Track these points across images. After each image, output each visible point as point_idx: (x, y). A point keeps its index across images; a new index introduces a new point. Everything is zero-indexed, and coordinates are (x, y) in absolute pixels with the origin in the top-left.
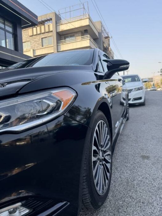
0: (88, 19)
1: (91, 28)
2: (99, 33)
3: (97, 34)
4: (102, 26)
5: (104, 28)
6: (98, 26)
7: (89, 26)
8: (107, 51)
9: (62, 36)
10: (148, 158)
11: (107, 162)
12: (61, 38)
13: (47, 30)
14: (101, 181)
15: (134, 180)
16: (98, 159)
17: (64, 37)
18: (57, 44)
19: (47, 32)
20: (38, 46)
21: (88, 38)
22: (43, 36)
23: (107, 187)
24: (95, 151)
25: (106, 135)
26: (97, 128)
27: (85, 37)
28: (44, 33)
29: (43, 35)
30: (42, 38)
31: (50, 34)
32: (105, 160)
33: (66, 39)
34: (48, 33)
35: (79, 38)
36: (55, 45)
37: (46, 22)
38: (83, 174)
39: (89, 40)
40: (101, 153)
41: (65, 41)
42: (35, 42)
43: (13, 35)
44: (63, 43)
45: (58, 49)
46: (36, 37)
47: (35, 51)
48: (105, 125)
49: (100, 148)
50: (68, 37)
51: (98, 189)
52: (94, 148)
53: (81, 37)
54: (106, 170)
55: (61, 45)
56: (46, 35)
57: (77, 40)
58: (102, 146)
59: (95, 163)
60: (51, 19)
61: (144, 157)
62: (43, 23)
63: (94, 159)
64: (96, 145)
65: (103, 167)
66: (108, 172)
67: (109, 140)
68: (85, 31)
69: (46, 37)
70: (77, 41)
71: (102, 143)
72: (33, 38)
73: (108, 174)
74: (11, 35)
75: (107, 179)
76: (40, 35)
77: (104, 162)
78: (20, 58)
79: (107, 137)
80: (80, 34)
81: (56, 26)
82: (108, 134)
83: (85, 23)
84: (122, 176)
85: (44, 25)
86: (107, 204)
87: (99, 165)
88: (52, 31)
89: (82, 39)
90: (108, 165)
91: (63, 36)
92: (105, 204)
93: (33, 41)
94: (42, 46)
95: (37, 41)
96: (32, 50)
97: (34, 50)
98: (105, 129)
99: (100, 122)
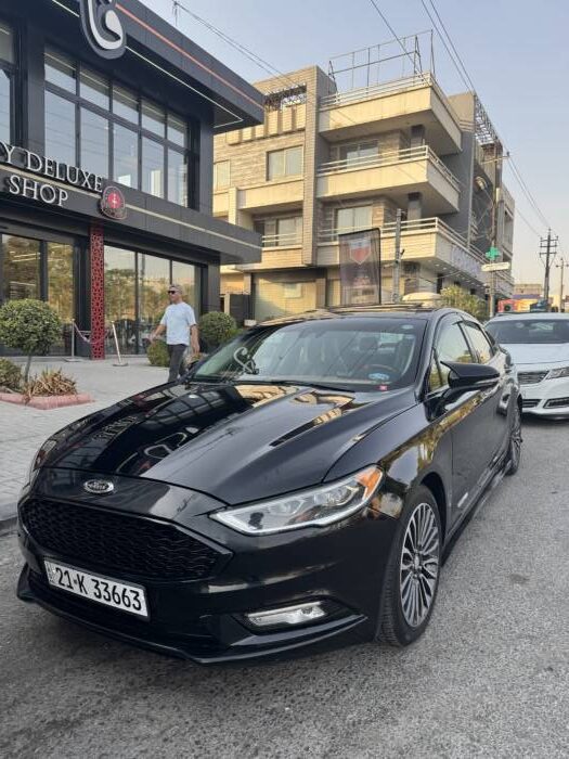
0: (429, 89)
1: (438, 121)
2: (462, 133)
3: (457, 138)
4: (475, 110)
5: (484, 114)
6: (464, 113)
7: (429, 112)
8: (488, 202)
9: (334, 147)
10: (523, 580)
11: (428, 576)
12: (332, 153)
13: (287, 127)
14: (414, 603)
15: (479, 617)
16: (411, 568)
17: (341, 149)
18: (317, 172)
19: (286, 133)
20: (253, 179)
21: (424, 155)
22: (271, 145)
23: (423, 618)
24: (406, 556)
25: (430, 528)
26: (412, 518)
27: (414, 151)
28: (277, 135)
29: (272, 142)
30: (268, 153)
31: (296, 139)
32: (423, 571)
33: (349, 154)
34: (288, 136)
35: (392, 154)
36: (309, 178)
37: (286, 99)
38: (387, 585)
39: (425, 163)
40: (417, 558)
41: (345, 163)
42: (245, 164)
43: (185, 156)
44: (335, 170)
45: (319, 191)
46: (250, 148)
47: (241, 193)
48: (430, 510)
49: (415, 550)
50: (354, 149)
51: (406, 614)
52: (405, 550)
53: (397, 152)
54: (424, 588)
55: (330, 179)
56: (283, 141)
57: (386, 161)
58: (420, 548)
59: (405, 573)
60: (303, 89)
61: (516, 579)
62: (275, 100)
63: (403, 567)
64: (408, 545)
65: (418, 582)
66: (429, 593)
67: (435, 537)
68: (412, 131)
69: (282, 150)
70: (383, 164)
71: (420, 543)
72: (240, 152)
73: (428, 599)
74: (181, 157)
75: (425, 605)
76: (262, 142)
77: (422, 575)
78: (202, 230)
79: (432, 531)
80: (398, 141)
81: (318, 113)
82: (434, 526)
83: (419, 102)
84: (458, 608)
85: (278, 108)
86: (421, 644)
87: (412, 579)
88: (303, 130)
89: (401, 159)
90: (431, 583)
91: (338, 147)
92: (416, 644)
93: (240, 160)
94: (268, 179)
95: (254, 162)
96: (233, 192)
97: (239, 191)
98: (430, 517)
99: (419, 507)
